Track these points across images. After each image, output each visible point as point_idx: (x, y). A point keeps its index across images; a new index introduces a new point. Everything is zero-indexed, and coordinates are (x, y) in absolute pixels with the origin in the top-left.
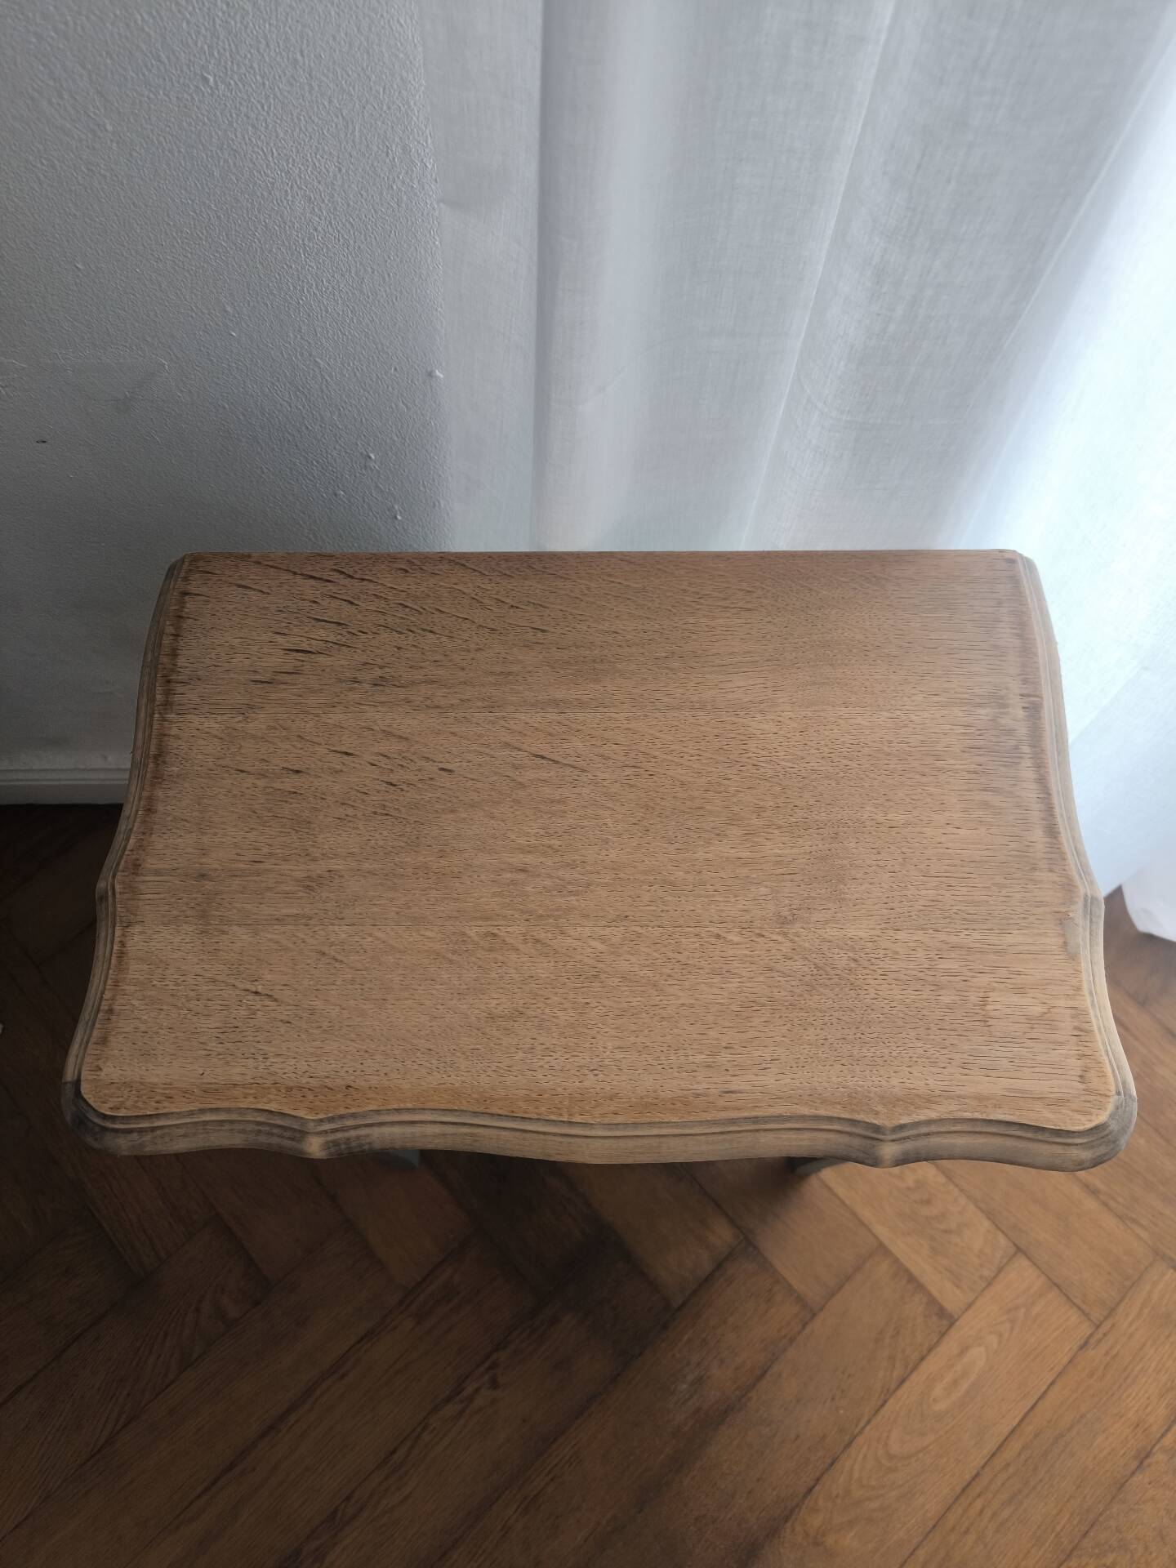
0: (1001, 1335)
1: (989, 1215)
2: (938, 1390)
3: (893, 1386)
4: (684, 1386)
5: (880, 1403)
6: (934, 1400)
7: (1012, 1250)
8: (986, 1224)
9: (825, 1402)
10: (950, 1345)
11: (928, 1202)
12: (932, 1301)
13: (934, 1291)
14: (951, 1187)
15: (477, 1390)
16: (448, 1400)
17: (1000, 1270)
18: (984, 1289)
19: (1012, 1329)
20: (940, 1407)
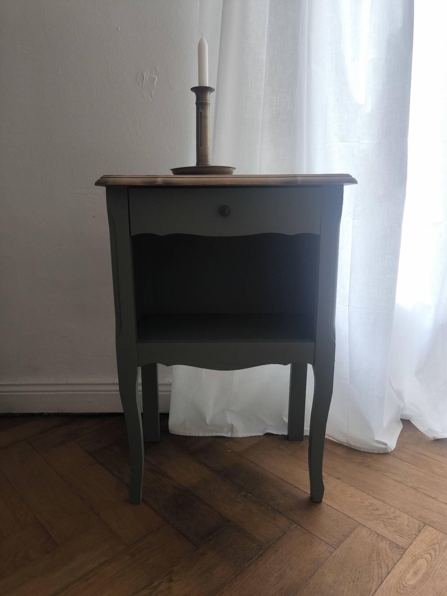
0: (430, 554)
1: (406, 513)
2: (408, 576)
3: (384, 576)
4: (273, 579)
5: (379, 583)
6: (407, 580)
7: (423, 525)
8: (407, 516)
9: (350, 583)
10: (407, 558)
11: (377, 509)
12: (392, 543)
13: (391, 539)
14: (387, 505)
15: (160, 584)
16: (144, 588)
17: (420, 531)
18: (415, 538)
19: (435, 552)
20: (412, 582)
